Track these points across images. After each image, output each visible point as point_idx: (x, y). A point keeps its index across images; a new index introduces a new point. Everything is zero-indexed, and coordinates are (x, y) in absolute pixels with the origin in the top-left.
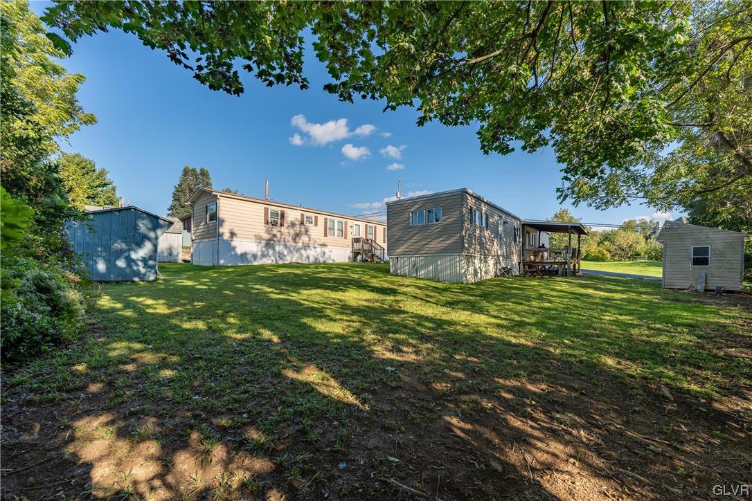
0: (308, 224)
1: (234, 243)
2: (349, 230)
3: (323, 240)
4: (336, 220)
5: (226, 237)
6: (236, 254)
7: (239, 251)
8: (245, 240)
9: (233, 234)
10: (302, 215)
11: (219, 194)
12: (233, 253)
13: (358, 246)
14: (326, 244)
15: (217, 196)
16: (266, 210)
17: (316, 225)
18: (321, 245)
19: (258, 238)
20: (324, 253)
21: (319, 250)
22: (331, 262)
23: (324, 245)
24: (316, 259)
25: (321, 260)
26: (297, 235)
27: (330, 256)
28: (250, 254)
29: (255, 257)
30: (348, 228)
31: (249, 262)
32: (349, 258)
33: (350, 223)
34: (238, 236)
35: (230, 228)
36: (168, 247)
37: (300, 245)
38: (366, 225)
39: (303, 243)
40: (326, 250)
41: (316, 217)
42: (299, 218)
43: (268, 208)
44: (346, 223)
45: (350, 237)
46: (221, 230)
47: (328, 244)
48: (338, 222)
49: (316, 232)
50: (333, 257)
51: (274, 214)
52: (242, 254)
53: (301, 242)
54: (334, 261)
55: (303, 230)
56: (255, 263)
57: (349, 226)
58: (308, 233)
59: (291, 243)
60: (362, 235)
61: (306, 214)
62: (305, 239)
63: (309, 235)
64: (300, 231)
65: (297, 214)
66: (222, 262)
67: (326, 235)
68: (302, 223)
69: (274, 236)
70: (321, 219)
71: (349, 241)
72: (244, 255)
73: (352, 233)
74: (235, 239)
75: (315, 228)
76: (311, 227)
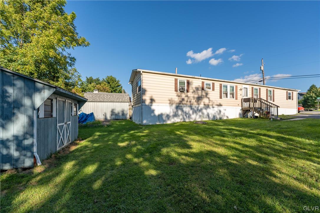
0: (207, 90)
1: (153, 107)
2: (239, 92)
3: (220, 101)
4: (229, 85)
5: (148, 102)
6: (155, 115)
7: (157, 113)
8: (161, 104)
9: (152, 100)
10: (203, 83)
11: (141, 70)
12: (152, 115)
13: (246, 105)
14: (221, 104)
15: (140, 71)
16: (176, 80)
17: (213, 90)
18: (218, 105)
19: (171, 102)
20: (220, 111)
21: (216, 109)
22: (225, 118)
23: (220, 105)
24: (214, 116)
25: (218, 117)
26: (199, 99)
27: (224, 114)
28: (164, 115)
29: (168, 116)
30: (238, 90)
31: (164, 121)
32: (240, 114)
33: (240, 87)
34: (156, 101)
35: (150, 95)
36: (122, 110)
37: (202, 106)
38: (253, 88)
39: (205, 105)
40: (221, 108)
41: (213, 84)
42: (201, 85)
43: (177, 79)
44: (236, 87)
45: (240, 97)
46: (144, 97)
47: (223, 104)
48: (231, 87)
49: (214, 95)
50: (226, 114)
51: (182, 83)
52: (159, 115)
53: (202, 103)
54: (227, 117)
55: (204, 94)
56: (169, 122)
57: (239, 89)
58: (208, 96)
59: (195, 105)
60: (250, 96)
61: (206, 82)
62: (206, 100)
63: (209, 98)
64: (202, 95)
65: (199, 82)
66: (145, 122)
67: (221, 97)
68: (203, 89)
69: (183, 99)
70: (217, 85)
71: (239, 101)
72: (161, 116)
73: (241, 95)
74: (154, 104)
75: (213, 92)
76: (210, 91)
